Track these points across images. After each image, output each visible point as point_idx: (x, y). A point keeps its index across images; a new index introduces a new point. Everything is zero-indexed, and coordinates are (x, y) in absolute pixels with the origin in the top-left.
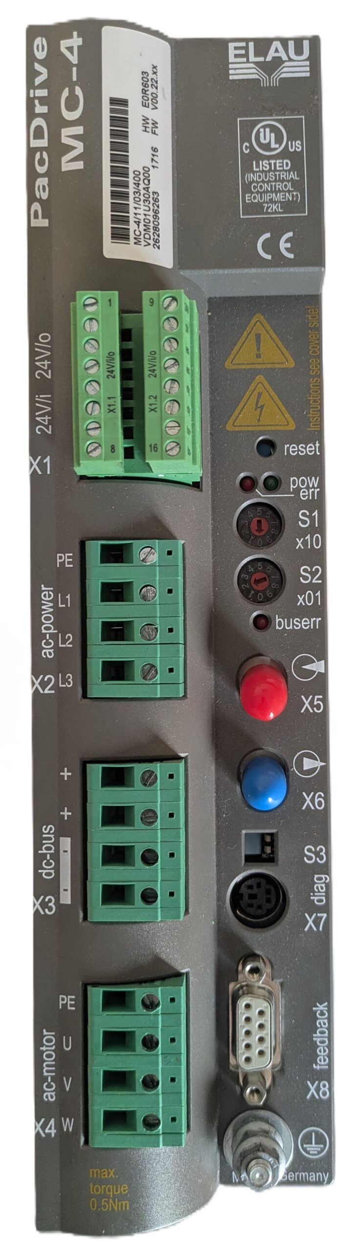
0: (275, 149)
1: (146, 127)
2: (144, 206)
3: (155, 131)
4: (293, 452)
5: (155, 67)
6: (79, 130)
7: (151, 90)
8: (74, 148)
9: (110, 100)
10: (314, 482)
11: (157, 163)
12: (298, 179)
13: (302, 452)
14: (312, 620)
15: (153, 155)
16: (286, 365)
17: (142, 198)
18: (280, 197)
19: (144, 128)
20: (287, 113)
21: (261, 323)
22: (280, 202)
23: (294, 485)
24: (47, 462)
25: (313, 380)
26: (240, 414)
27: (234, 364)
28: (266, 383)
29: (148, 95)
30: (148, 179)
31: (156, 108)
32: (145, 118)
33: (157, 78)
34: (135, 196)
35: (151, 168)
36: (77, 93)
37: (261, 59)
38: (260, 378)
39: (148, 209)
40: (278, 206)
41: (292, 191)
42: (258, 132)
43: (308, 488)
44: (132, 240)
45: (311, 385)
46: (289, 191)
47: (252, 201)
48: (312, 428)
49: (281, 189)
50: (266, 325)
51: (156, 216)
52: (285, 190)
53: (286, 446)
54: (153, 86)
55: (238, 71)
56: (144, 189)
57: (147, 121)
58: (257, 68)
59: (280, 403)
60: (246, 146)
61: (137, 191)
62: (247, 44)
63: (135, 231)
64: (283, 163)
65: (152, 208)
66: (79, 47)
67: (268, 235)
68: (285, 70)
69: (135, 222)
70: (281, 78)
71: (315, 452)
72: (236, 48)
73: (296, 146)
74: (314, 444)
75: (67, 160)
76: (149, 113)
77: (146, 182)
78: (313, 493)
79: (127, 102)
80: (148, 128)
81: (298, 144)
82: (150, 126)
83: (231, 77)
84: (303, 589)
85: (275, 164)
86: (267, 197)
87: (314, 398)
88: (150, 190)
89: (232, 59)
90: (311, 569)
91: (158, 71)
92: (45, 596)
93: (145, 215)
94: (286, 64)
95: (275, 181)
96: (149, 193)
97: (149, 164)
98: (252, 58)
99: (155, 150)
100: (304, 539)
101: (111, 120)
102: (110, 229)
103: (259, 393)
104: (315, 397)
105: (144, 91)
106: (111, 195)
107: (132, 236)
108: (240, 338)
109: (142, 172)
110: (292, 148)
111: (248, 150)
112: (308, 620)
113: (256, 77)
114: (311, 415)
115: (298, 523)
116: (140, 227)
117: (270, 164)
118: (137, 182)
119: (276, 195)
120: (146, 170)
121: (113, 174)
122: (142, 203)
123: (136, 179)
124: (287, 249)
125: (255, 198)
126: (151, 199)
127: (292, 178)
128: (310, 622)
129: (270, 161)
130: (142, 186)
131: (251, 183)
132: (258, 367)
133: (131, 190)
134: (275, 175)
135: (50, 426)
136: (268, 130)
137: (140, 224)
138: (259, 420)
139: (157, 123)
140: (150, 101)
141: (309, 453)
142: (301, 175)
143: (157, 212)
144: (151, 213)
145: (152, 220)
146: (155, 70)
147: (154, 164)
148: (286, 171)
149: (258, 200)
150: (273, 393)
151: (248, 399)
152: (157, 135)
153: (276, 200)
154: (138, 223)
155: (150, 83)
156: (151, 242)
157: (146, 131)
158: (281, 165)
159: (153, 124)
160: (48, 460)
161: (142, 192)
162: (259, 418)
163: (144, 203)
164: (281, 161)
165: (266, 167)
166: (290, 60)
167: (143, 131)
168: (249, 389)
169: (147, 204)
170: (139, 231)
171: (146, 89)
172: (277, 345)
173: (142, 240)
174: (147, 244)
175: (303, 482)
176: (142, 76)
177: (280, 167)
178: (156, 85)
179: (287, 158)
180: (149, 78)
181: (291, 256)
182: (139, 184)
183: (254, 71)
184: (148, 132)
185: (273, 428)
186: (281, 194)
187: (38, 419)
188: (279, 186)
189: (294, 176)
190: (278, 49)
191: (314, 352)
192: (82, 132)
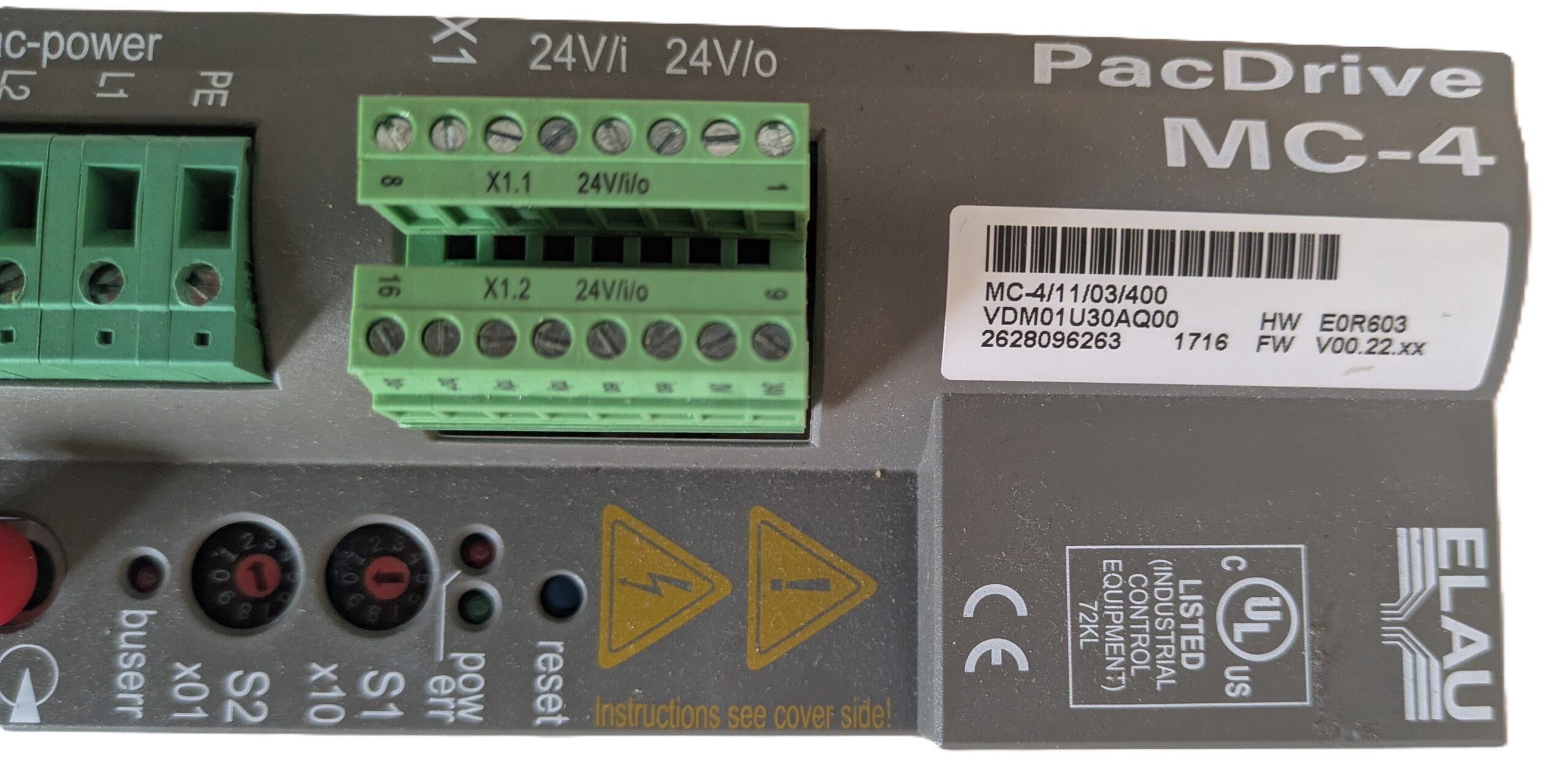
0: (1231, 634)
1: (1273, 321)
2: (1084, 310)
3: (1266, 343)
4: (545, 662)
5: (1419, 349)
6: (1260, 160)
7: (1364, 337)
8: (1218, 144)
9: (1333, 236)
10: (471, 710)
11: (1191, 348)
12: (1159, 688)
13: (544, 683)
14: (138, 697)
15: (1208, 337)
16: (752, 649)
17: (1102, 306)
18: (1115, 642)
19: (1270, 317)
20: (1317, 663)
21: (855, 592)
22: (1103, 643)
23: (467, 662)
24: (460, 55)
25: (714, 711)
26: (642, 537)
27: (759, 527)
28: (712, 600)
29: (1351, 330)
30: (1150, 324)
31: (1322, 350)
32: (1294, 318)
33: (1394, 353)
34: (1104, 288)
35: (1176, 331)
36: (1349, 158)
37: (1446, 605)
38: (725, 588)
39: (1077, 319)
40: (1095, 637)
41: (1128, 671)
42: (1269, 593)
43: (456, 695)
44: (997, 278)
45: (703, 707)
46: (1128, 664)
47: (1105, 574)
48: (601, 708)
49: (1133, 645)
50: (849, 605)
51: (1062, 340)
52: (1133, 653)
53: (559, 645)
54: (1373, 343)
55: (1416, 548)
56: (1124, 311)
57: (1288, 326)
58: (1425, 593)
59: (663, 632)
60: (1239, 563)
61: (1118, 293)
62: (1480, 572)
63: (1021, 286)
64: (1198, 651)
65: (1081, 330)
66: (1459, 167)
67: (1022, 610)
68: (1421, 659)
69: (1042, 286)
70: (1401, 649)
71: (543, 715)
72: (1471, 545)
73: (1236, 683)
74: (561, 712)
75: (1189, 130)
76: (1307, 333)
77: (1142, 318)
78: (442, 707)
79: (1330, 278)
80: (1273, 328)
81: (1243, 689)
82: (1278, 333)
83: (1402, 532)
84: (212, 675)
85: (1195, 632)
86: (1114, 610)
87: (672, 714)
88: (1122, 328)
89: (1447, 534)
90: (261, 698)
91: (1409, 356)
92: (134, 41)
93: (1061, 312)
94: (1435, 663)
95: (1154, 632)
96: (1116, 325)
97: (1185, 326)
98: (1450, 582)
99: (1222, 342)
100: (335, 683)
101: (1286, 235)
102: (1021, 224)
103: (690, 583)
104: (675, 715)
105: (1360, 320)
106: (1103, 230)
107: (1008, 278)
108: (822, 543)
109: (1166, 308)
110: (1234, 674)
111: (1228, 568)
112: (140, 686)
113: (1404, 589)
114: (630, 706)
115: (373, 670)
116: (1030, 298)
117: (1194, 620)
118: (1139, 294)
119: (1118, 633)
120: (1170, 319)
121: (1155, 236)
122: (1089, 305)
123: (1147, 292)
124: (987, 656)
125: (1114, 581)
126: (1100, 328)
127: (1160, 672)
128: (134, 692)
129: (1201, 621)
130: (1132, 307)
131: (1149, 573)
132: (751, 583)
133: (1118, 279)
134: (1167, 632)
135: (548, 68)
136: (1276, 616)
137: (1039, 299)
138: (624, 582)
139: (1286, 350)
140: (1336, 334)
141: (540, 699)
142: (1167, 694)
143: (1072, 343)
144: (1067, 328)
145: (1053, 328)
146: (1412, 348)
147: (1188, 340)
148: (1178, 658)
149: (1108, 589)
150: (687, 616)
151: (676, 559)
152: (1258, 350)
153: (1108, 633)
154: (1039, 293)
155: (1380, 335)
156: (997, 326)
157: (1265, 321)
158: (1193, 647)
159: (1283, 339)
160: (467, 58)
161: (1117, 308)
162: (629, 583)
163: (1090, 312)
164: (1202, 647)
165: (1187, 610)
166: (1446, 674)
167: (1264, 314)
168: (699, 562)
169: (1088, 317)
170: (1021, 296)
171: (1365, 325)
172: (800, 629)
173: (998, 303)
174: (991, 317)
175: (470, 683)
176: (1395, 317)
177: (1188, 643)
178: (1376, 350)
179: (1207, 660)
180: (1392, 335)
181: (970, 666)
182: (1135, 298)
183: (1418, 587)
184: (1262, 328)
185: (603, 615)
186: (1122, 645)
187: (568, 40)
188: (1142, 641)
189: (1165, 677)
190: (1471, 647)
191: (782, 717)
192: (1255, 165)
